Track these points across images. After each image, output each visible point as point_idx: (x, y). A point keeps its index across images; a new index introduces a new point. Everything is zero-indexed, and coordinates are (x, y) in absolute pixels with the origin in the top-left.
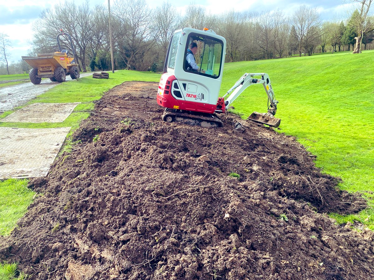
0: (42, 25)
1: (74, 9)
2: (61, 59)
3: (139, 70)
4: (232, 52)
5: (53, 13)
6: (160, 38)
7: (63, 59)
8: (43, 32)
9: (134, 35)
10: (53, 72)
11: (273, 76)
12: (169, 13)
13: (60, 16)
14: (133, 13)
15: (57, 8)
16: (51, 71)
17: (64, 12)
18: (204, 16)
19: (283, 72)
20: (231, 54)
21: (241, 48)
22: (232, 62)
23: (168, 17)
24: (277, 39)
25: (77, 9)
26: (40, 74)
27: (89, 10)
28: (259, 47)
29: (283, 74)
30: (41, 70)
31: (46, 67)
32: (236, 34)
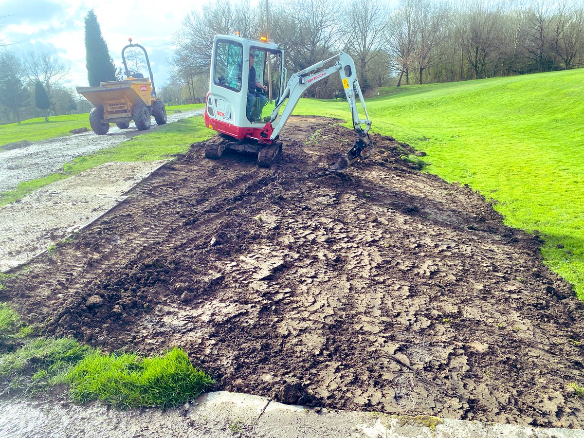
0: (185, 36)
1: (229, 8)
2: (143, 89)
3: (320, 98)
4: (476, 62)
5: (201, 18)
6: (356, 46)
7: (144, 88)
8: (186, 45)
9: (314, 44)
10: (130, 113)
11: (528, 103)
12: (371, 4)
13: (210, 22)
14: (314, 9)
15: (205, 9)
16: (125, 111)
17: (216, 15)
18: (429, 5)
19: (547, 95)
20: (476, 67)
21: (493, 55)
22: (477, 79)
23: (369, 11)
24: (561, 36)
25: (233, 9)
26: (107, 116)
27: (250, 9)
28: (527, 51)
29: (545, 99)
30: (109, 110)
31: (117, 105)
32: (485, 30)
